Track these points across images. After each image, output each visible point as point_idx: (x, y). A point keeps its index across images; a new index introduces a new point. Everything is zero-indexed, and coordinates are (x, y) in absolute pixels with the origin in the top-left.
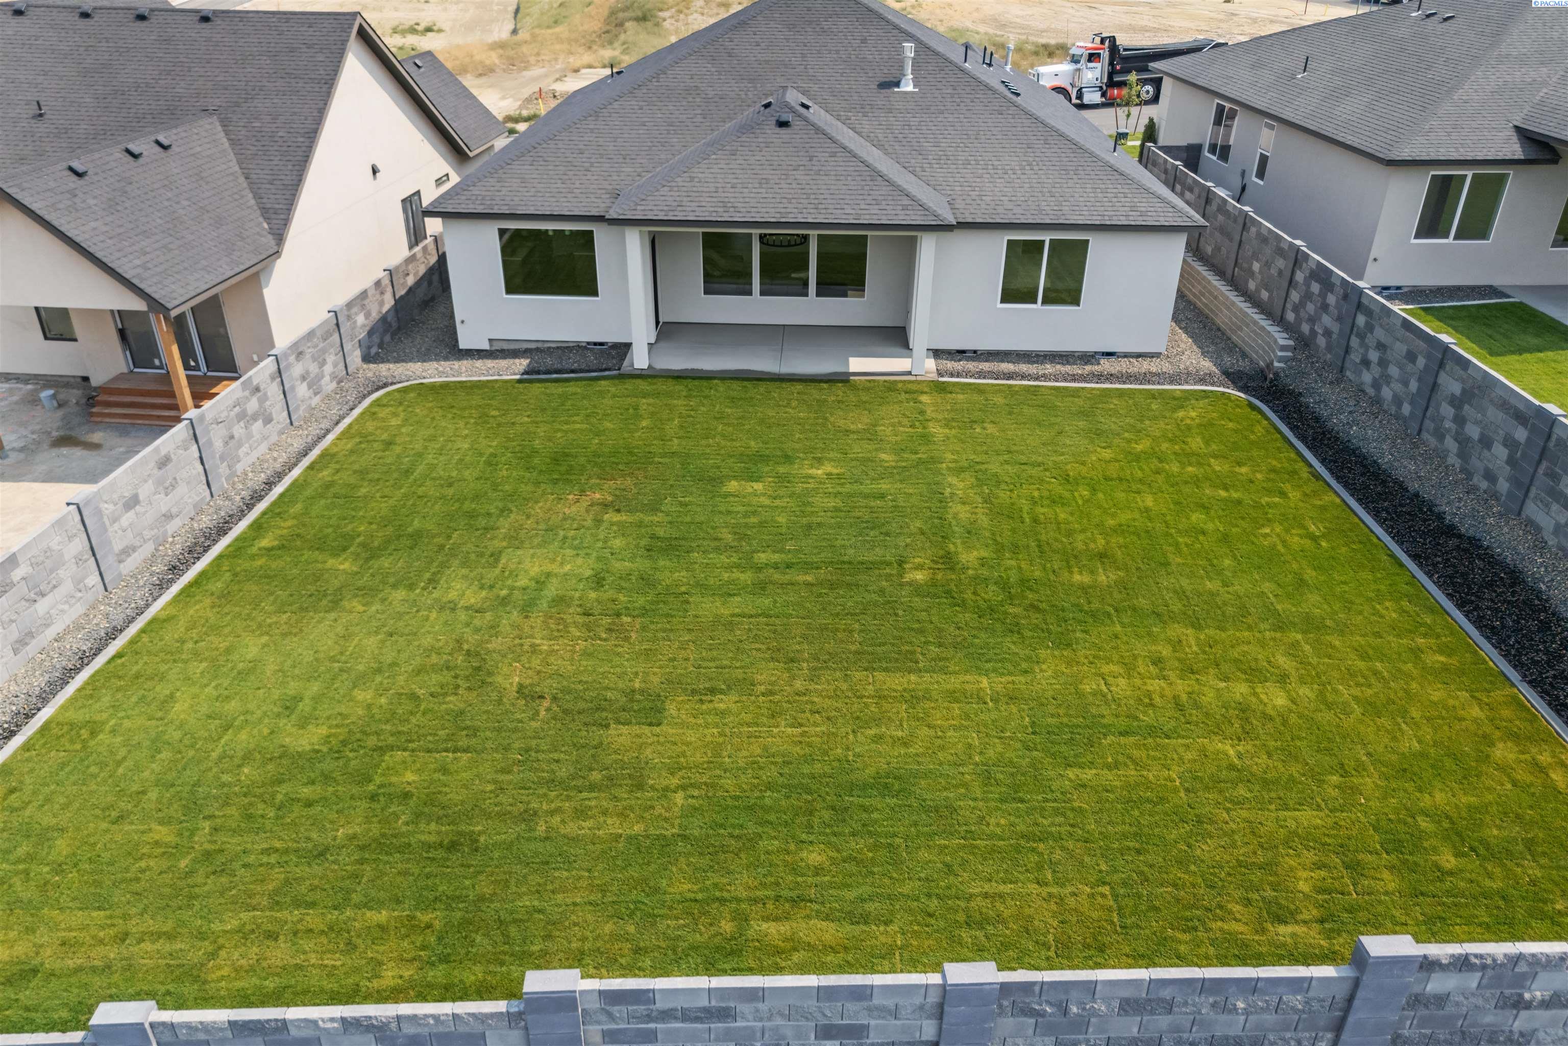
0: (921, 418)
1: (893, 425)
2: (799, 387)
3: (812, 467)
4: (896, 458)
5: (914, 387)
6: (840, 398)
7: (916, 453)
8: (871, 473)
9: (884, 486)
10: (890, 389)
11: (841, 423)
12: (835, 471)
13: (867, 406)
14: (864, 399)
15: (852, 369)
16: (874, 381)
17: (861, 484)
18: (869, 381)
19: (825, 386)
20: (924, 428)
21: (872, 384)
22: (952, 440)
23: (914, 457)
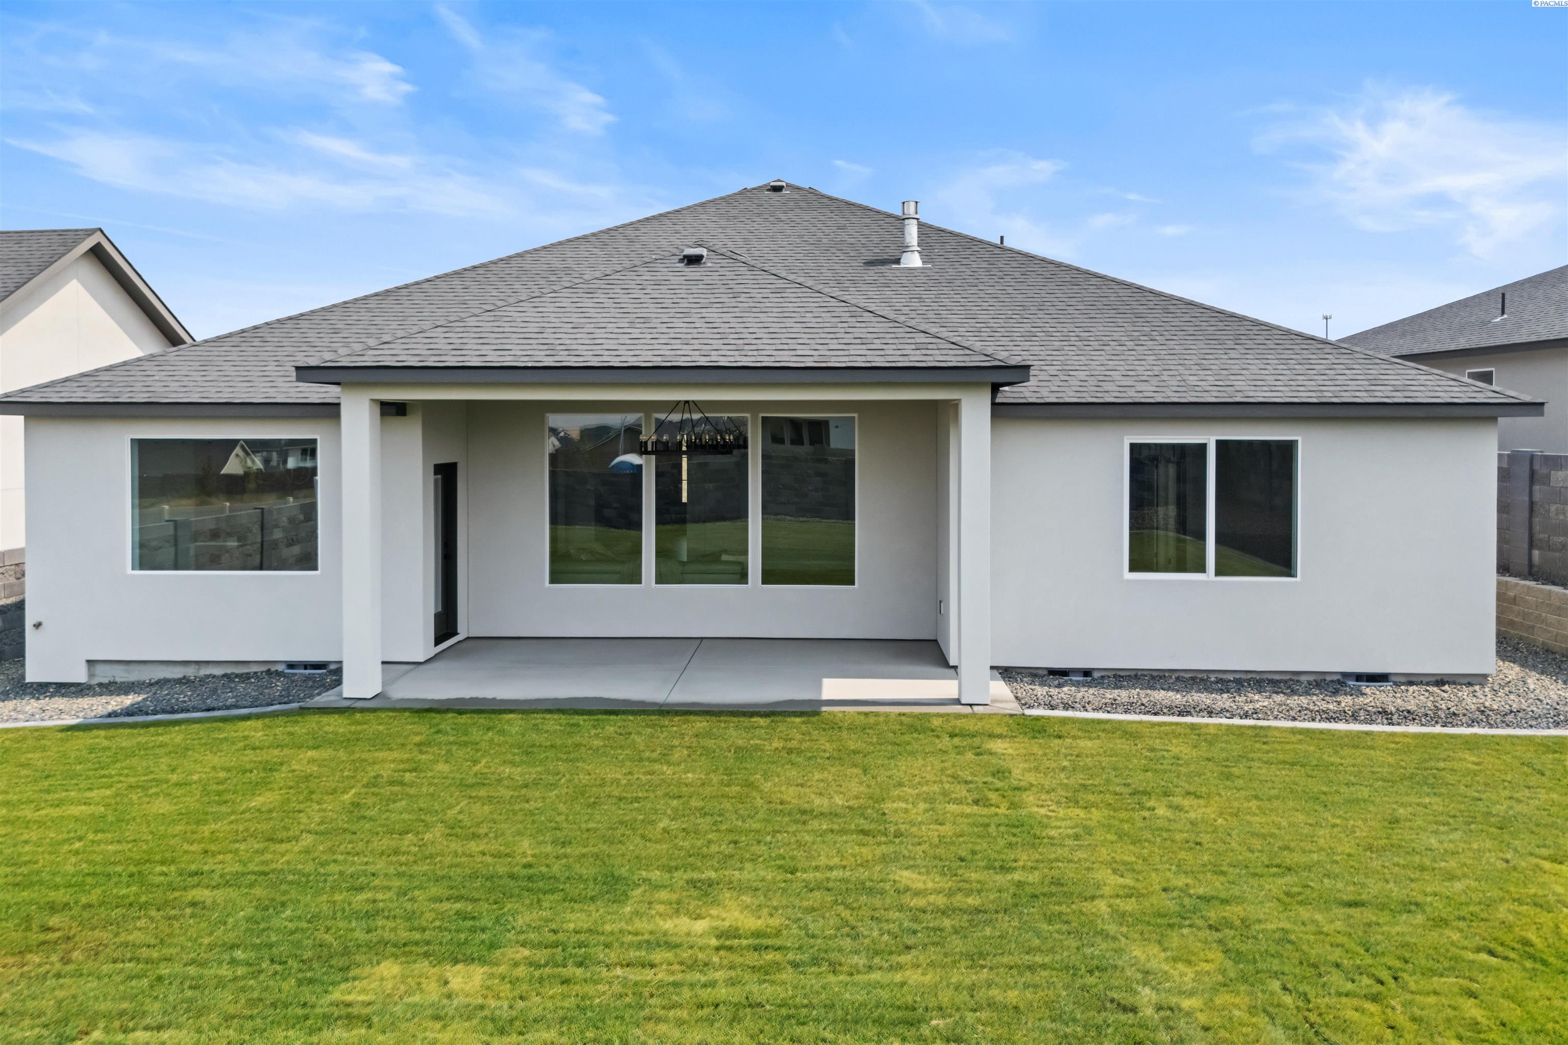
0: (999, 784)
1: (930, 799)
2: (701, 724)
3: (678, 908)
4: (947, 884)
5: (971, 726)
6: (794, 744)
7: (1005, 869)
8: (871, 932)
9: (914, 977)
10: (912, 728)
11: (790, 794)
12: (751, 923)
13: (858, 758)
14: (852, 745)
15: (826, 695)
16: (877, 714)
17: (834, 968)
18: (866, 714)
19: (762, 721)
20: (1013, 806)
21: (872, 720)
22: (1099, 835)
23: (1001, 879)
